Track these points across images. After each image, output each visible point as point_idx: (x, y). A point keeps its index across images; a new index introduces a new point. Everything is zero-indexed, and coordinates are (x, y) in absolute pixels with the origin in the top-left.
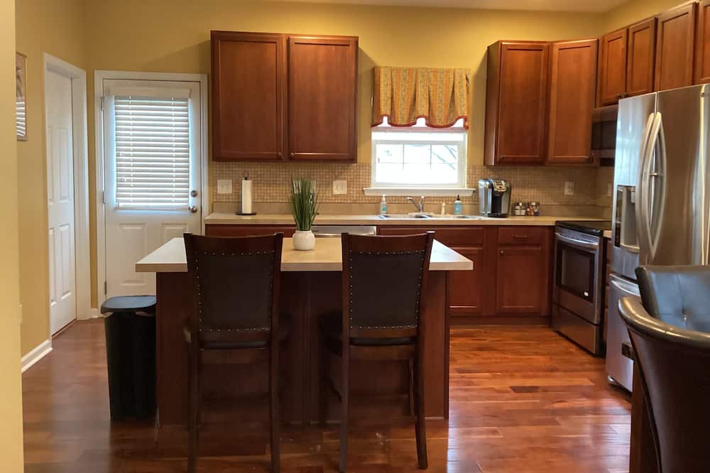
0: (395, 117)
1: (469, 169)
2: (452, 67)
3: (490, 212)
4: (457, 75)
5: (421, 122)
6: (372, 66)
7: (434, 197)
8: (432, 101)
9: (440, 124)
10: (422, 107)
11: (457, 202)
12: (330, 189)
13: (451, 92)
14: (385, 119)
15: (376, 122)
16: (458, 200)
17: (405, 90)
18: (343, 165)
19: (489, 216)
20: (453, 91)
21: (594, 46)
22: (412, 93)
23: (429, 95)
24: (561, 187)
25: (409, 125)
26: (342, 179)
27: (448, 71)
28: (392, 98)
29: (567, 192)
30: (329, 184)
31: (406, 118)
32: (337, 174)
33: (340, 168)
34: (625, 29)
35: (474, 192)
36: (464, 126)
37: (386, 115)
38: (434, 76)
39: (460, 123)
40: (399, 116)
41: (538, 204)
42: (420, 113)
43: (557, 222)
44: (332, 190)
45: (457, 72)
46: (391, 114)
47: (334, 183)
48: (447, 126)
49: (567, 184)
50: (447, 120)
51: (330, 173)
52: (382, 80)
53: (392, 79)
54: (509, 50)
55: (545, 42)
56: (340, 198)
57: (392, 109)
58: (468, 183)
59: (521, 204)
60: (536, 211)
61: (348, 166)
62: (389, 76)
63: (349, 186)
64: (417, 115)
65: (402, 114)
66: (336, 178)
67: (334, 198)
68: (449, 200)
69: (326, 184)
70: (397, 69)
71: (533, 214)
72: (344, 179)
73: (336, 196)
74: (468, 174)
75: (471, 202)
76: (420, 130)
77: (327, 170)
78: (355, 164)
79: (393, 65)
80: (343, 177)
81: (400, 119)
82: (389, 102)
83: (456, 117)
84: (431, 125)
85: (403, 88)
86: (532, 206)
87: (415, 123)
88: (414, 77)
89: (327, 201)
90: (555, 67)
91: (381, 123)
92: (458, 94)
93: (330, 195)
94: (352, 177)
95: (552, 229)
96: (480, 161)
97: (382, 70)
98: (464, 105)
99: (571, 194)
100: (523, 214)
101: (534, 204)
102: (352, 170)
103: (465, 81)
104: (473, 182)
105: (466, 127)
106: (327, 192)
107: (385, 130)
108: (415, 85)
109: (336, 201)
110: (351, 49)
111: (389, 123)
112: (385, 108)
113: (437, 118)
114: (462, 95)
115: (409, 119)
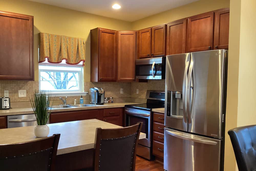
0: (51, 58)
1: (85, 83)
2: (77, 37)
3: (97, 103)
4: (79, 41)
5: (64, 62)
6: (39, 32)
7: (70, 97)
8: (68, 52)
9: (72, 63)
10: (65, 55)
11: (81, 98)
12: (17, 94)
13: (77, 48)
14: (46, 59)
15: (41, 60)
16: (82, 97)
17: (56, 45)
18: (24, 82)
19: (97, 104)
20: (78, 48)
21: (135, 34)
22: (59, 48)
23: (67, 49)
24: (119, 90)
25: (58, 63)
26: (23, 89)
27: (75, 39)
28: (50, 49)
29: (121, 92)
30: (16, 92)
31: (56, 59)
32: (20, 86)
33: (22, 83)
34: (150, 28)
35: (87, 93)
36: (83, 64)
37: (47, 57)
38: (69, 40)
39: (81, 63)
40: (53, 58)
41: (113, 98)
42: (64, 57)
43: (125, 105)
44: (18, 95)
45: (79, 39)
46: (50, 57)
47: (19, 91)
48: (76, 64)
49: (121, 89)
50: (75, 61)
51: (17, 86)
52: (44, 39)
53: (49, 40)
54: (102, 32)
55: (115, 31)
56: (22, 99)
57: (50, 54)
58: (84, 90)
59: (106, 98)
60: (112, 101)
61: (26, 82)
62: (48, 38)
63: (27, 92)
64: (62, 58)
65: (55, 57)
66: (20, 89)
67: (19, 99)
68: (77, 98)
69: (14, 92)
70: (51, 35)
71: (111, 102)
72: (25, 89)
73: (20, 98)
74: (85, 86)
75: (86, 98)
76: (63, 65)
77: (15, 85)
78: (34, 82)
79: (50, 33)
80: (24, 88)
81: (53, 60)
82: (48, 51)
83: (80, 60)
84: (68, 63)
85: (55, 45)
86: (111, 99)
87: (61, 62)
88: (60, 40)
89: (15, 101)
90: (119, 42)
91: (45, 61)
92: (80, 49)
93: (17, 98)
94: (29, 88)
95: (123, 109)
96: (89, 80)
97: (44, 35)
98: (83, 55)
99: (123, 93)
100: (108, 102)
101: (111, 98)
102: (29, 85)
103: (83, 44)
104: (87, 89)
105: (83, 65)
106: (15, 96)
107: (45, 64)
108: (61, 44)
109: (21, 101)
110: (30, 22)
111: (49, 61)
112: (46, 54)
113: (71, 60)
114: (82, 50)
115: (58, 59)
